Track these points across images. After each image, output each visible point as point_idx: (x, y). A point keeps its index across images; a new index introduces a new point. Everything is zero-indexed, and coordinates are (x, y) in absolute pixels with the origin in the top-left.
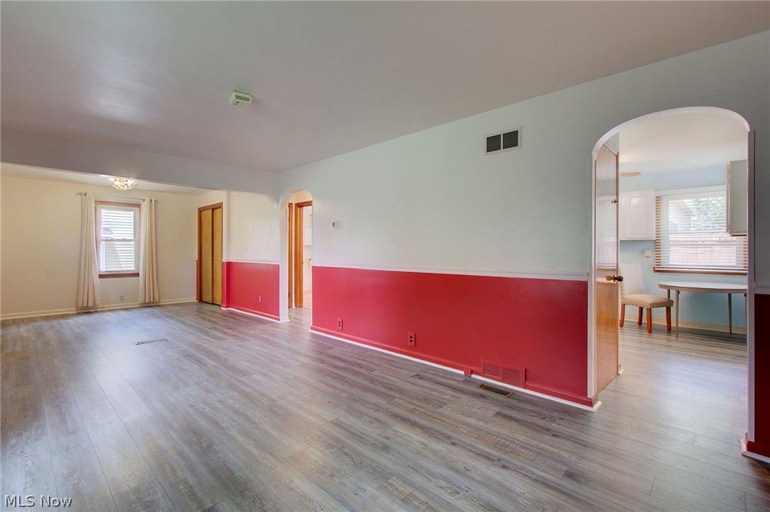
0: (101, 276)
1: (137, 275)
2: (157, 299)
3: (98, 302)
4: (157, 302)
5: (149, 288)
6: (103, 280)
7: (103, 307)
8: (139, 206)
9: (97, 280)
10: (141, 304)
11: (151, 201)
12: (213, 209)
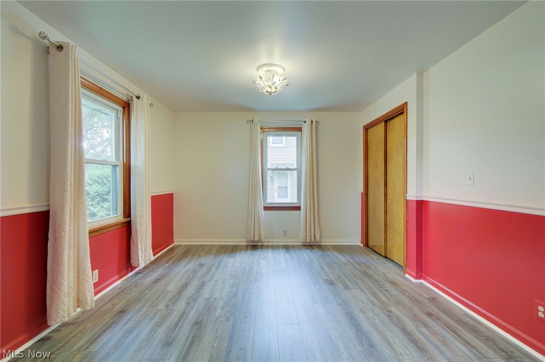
0: (266, 208)
1: (298, 208)
2: (318, 239)
3: (263, 237)
4: (317, 242)
5: (310, 225)
6: (268, 212)
7: (268, 242)
8: (299, 129)
9: (263, 213)
10: (303, 242)
11: (312, 122)
12: (386, 122)
